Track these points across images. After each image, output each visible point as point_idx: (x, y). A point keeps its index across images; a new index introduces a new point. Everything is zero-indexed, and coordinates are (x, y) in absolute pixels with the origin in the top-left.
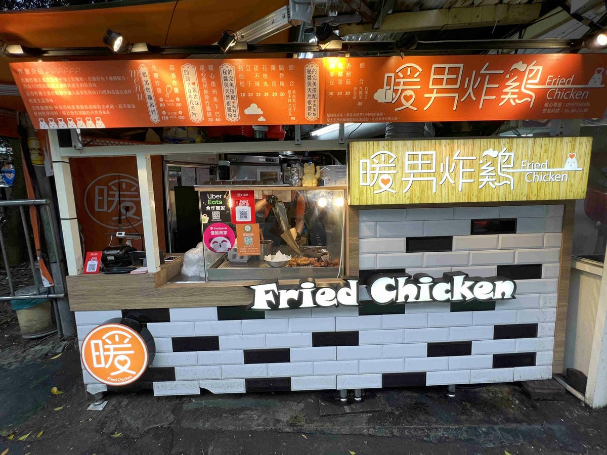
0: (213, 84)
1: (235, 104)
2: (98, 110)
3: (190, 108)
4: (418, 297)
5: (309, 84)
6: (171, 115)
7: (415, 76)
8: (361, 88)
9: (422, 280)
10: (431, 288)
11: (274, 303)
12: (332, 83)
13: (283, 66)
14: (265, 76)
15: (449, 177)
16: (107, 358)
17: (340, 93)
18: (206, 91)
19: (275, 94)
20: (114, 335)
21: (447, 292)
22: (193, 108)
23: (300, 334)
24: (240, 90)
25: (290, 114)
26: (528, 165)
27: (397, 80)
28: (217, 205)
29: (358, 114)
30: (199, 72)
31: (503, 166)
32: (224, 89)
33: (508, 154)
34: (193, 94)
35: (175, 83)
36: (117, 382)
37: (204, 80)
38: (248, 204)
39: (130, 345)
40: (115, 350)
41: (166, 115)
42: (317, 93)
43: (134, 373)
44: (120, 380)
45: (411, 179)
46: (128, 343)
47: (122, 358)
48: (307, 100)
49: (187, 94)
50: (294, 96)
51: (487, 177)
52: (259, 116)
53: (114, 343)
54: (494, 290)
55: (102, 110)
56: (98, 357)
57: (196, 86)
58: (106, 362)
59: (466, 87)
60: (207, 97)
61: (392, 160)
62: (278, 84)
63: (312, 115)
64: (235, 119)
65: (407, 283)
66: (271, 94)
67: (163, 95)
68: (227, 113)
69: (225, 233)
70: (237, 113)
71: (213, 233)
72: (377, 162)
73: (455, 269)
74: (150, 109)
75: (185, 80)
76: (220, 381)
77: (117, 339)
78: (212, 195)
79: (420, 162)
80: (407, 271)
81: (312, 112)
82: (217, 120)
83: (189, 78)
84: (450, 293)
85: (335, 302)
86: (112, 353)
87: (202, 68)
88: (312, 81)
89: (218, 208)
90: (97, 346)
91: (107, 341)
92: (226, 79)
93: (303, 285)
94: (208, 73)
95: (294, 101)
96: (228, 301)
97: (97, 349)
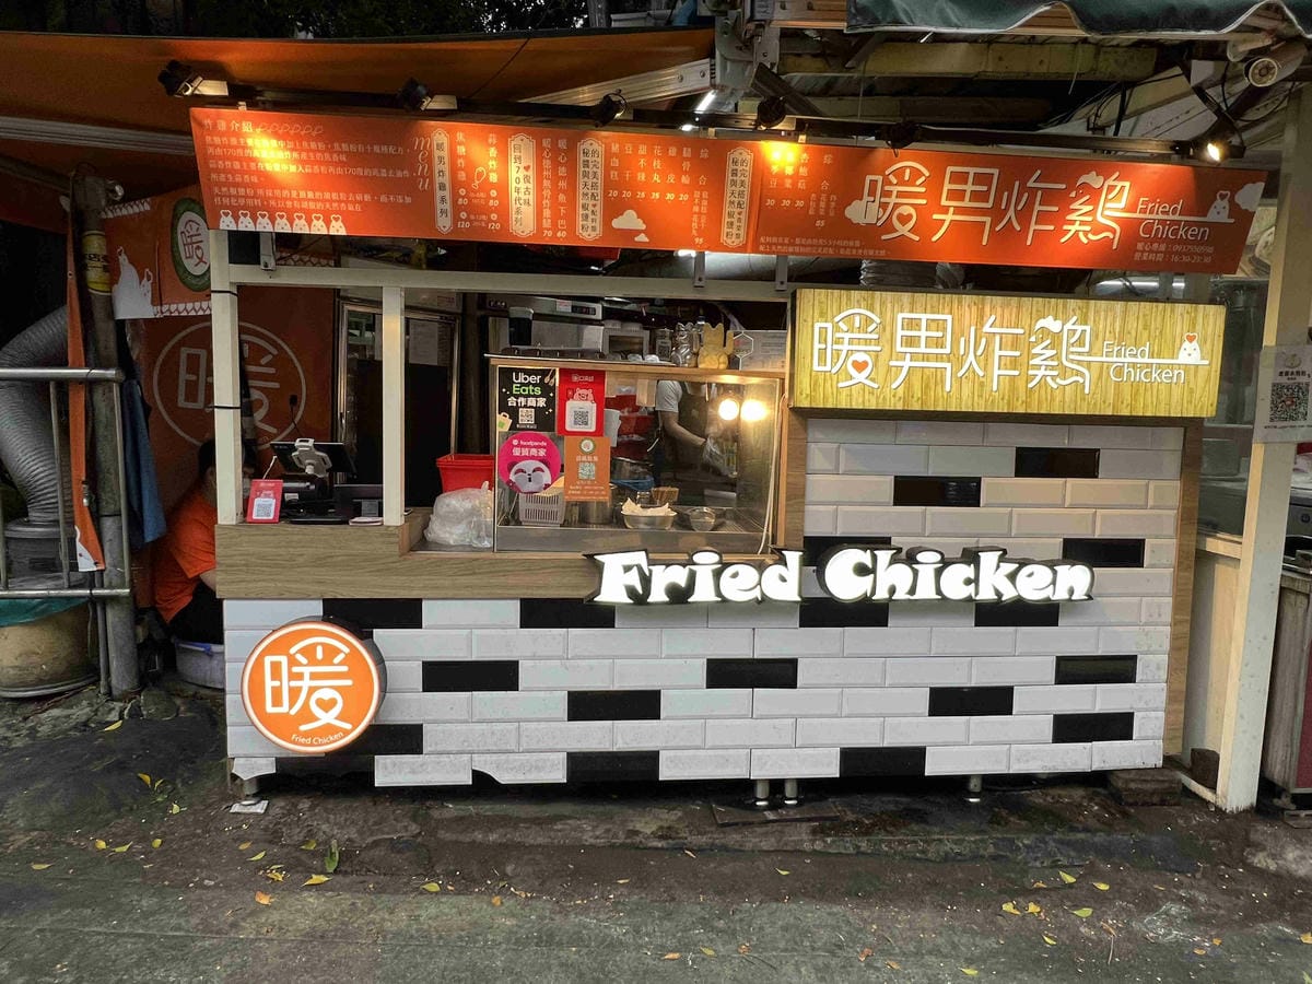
0: (562, 171)
1: (598, 208)
2: (340, 201)
3: (514, 210)
4: (912, 591)
5: (734, 183)
6: (475, 220)
7: (918, 182)
8: (824, 196)
9: (920, 557)
10: (939, 573)
11: (641, 592)
12: (774, 184)
13: (690, 150)
14: (657, 164)
15: (974, 363)
16: (294, 693)
17: (786, 203)
18: (546, 183)
19: (670, 196)
20: (314, 646)
21: (968, 582)
22: (518, 212)
23: (682, 661)
24: (608, 185)
25: (694, 232)
26: (1116, 349)
27: (887, 188)
28: (529, 396)
29: (815, 241)
30: (539, 149)
31: (1072, 349)
32: (581, 181)
33: (1080, 328)
34: (522, 186)
35: (493, 164)
36: (312, 745)
37: (547, 163)
38: (591, 397)
39: (344, 669)
40: (314, 676)
41: (465, 220)
42: (746, 199)
43: (348, 726)
44: (317, 741)
45: (907, 363)
46: (341, 664)
47: (327, 694)
48: (727, 209)
49: (513, 185)
50: (705, 203)
51: (1043, 368)
52: (638, 232)
53: (313, 661)
54: (1054, 583)
55: (347, 202)
56: (277, 692)
57: (530, 173)
58: (292, 704)
59: (1003, 207)
60: (547, 193)
61: (874, 326)
62: (678, 179)
63: (734, 236)
64: (593, 234)
65: (894, 561)
66: (663, 195)
67: (467, 185)
68: (580, 222)
69: (542, 453)
70: (598, 225)
71: (516, 452)
72: (845, 328)
73: (983, 542)
74: (439, 206)
75: (513, 161)
76: (516, 756)
77: (320, 655)
78: (522, 377)
79: (923, 333)
80: (895, 541)
81: (735, 231)
82: (559, 234)
83: (520, 158)
84: (973, 584)
85: (756, 594)
86: (306, 684)
87: (546, 143)
88: (738, 179)
89: (532, 402)
90: (276, 667)
91: (300, 657)
92: (586, 164)
93: (696, 558)
94: (555, 150)
95: (704, 210)
96: (545, 587)
97: (276, 675)
